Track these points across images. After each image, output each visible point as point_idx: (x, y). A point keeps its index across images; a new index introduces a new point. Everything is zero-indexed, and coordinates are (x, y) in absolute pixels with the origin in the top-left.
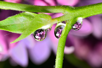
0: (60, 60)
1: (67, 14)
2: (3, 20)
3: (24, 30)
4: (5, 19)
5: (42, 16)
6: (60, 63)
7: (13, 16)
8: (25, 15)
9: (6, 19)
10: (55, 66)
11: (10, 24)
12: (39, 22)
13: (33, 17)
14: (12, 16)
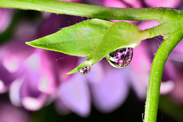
0: (153, 103)
1: (165, 23)
2: (54, 34)
3: (90, 50)
4: (56, 32)
5: (122, 26)
6: (152, 109)
7: (71, 26)
8: (91, 24)
9: (58, 32)
10: (144, 115)
11: (65, 40)
12: (116, 37)
13: (106, 28)
14: (69, 26)
